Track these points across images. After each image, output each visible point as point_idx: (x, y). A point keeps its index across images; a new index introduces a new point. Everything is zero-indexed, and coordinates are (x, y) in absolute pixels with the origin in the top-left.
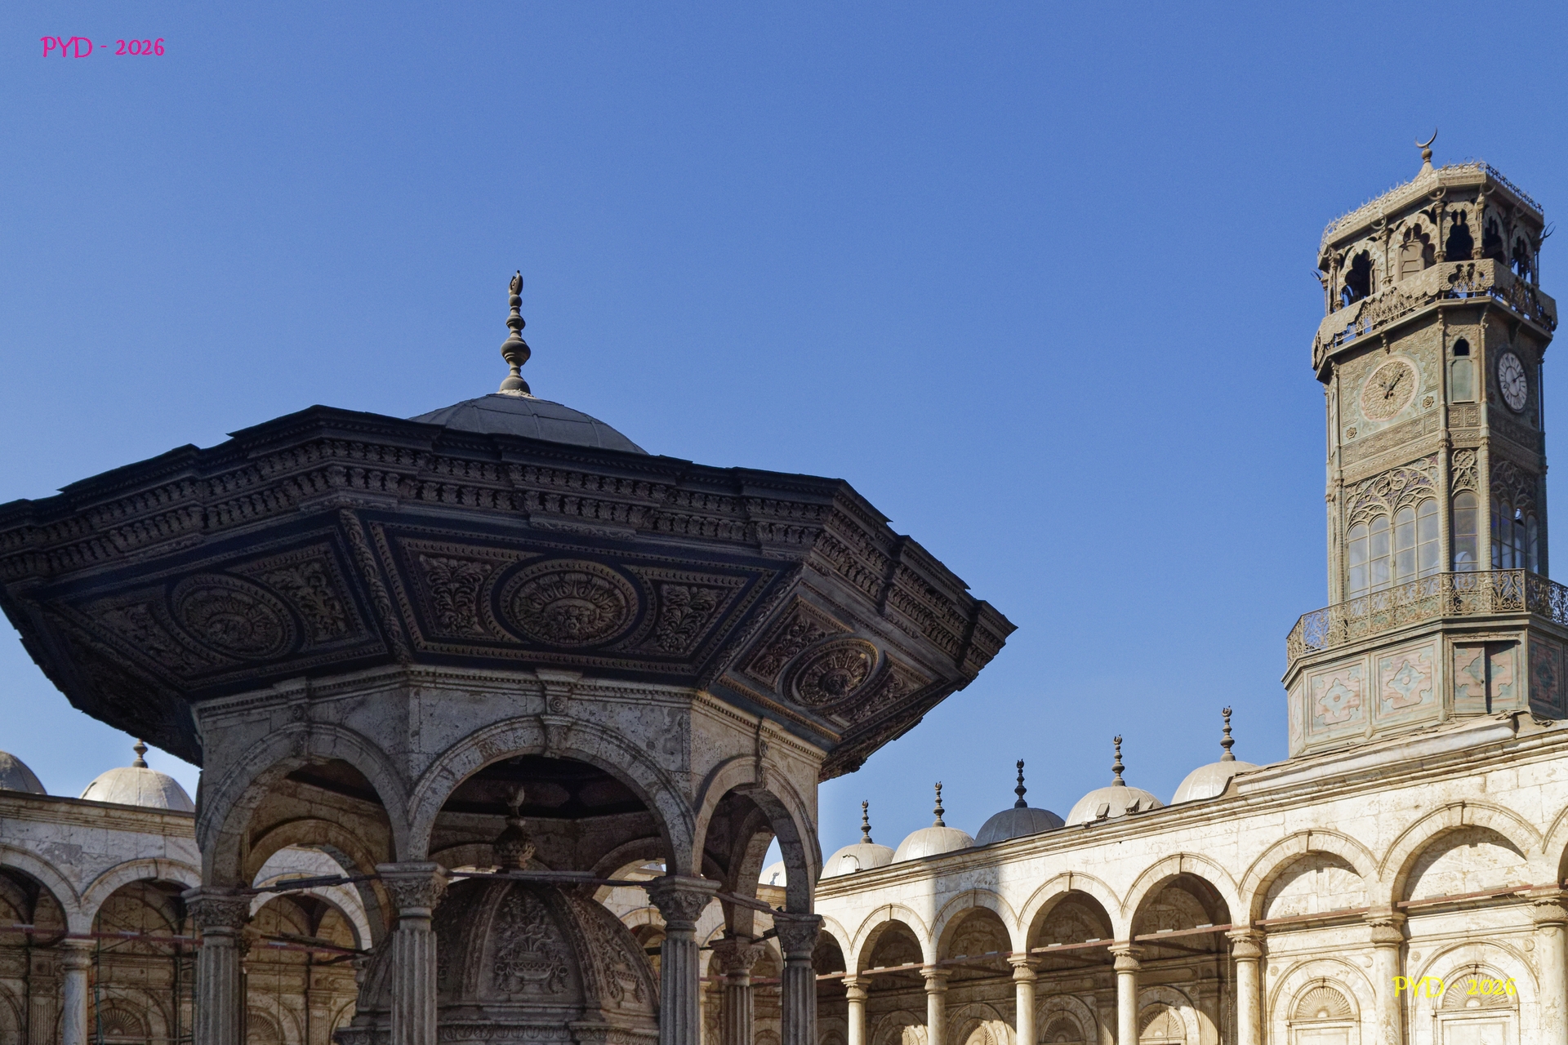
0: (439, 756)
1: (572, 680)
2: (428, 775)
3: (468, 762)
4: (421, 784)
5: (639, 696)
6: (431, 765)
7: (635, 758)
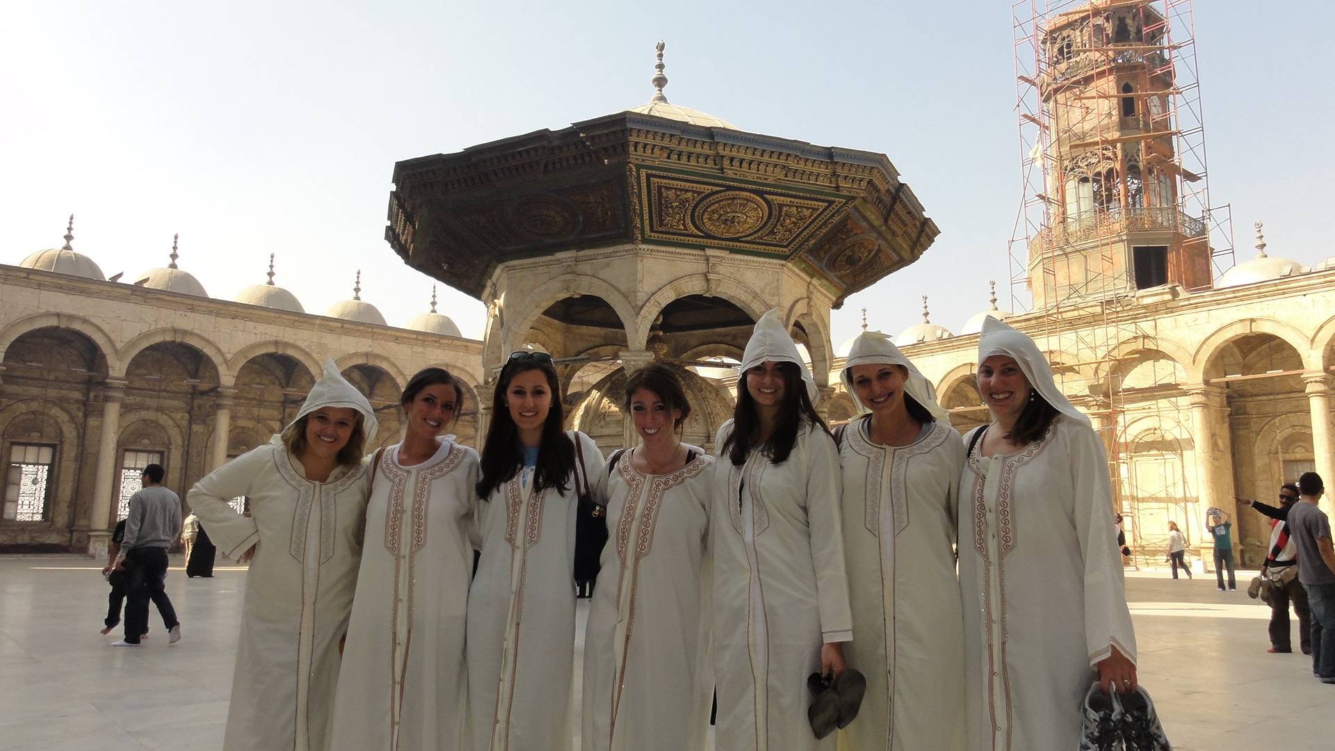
0: (653, 294)
1: (723, 255)
2: (647, 304)
3: (667, 297)
4: (644, 309)
5: (756, 264)
6: (649, 298)
7: (754, 298)
